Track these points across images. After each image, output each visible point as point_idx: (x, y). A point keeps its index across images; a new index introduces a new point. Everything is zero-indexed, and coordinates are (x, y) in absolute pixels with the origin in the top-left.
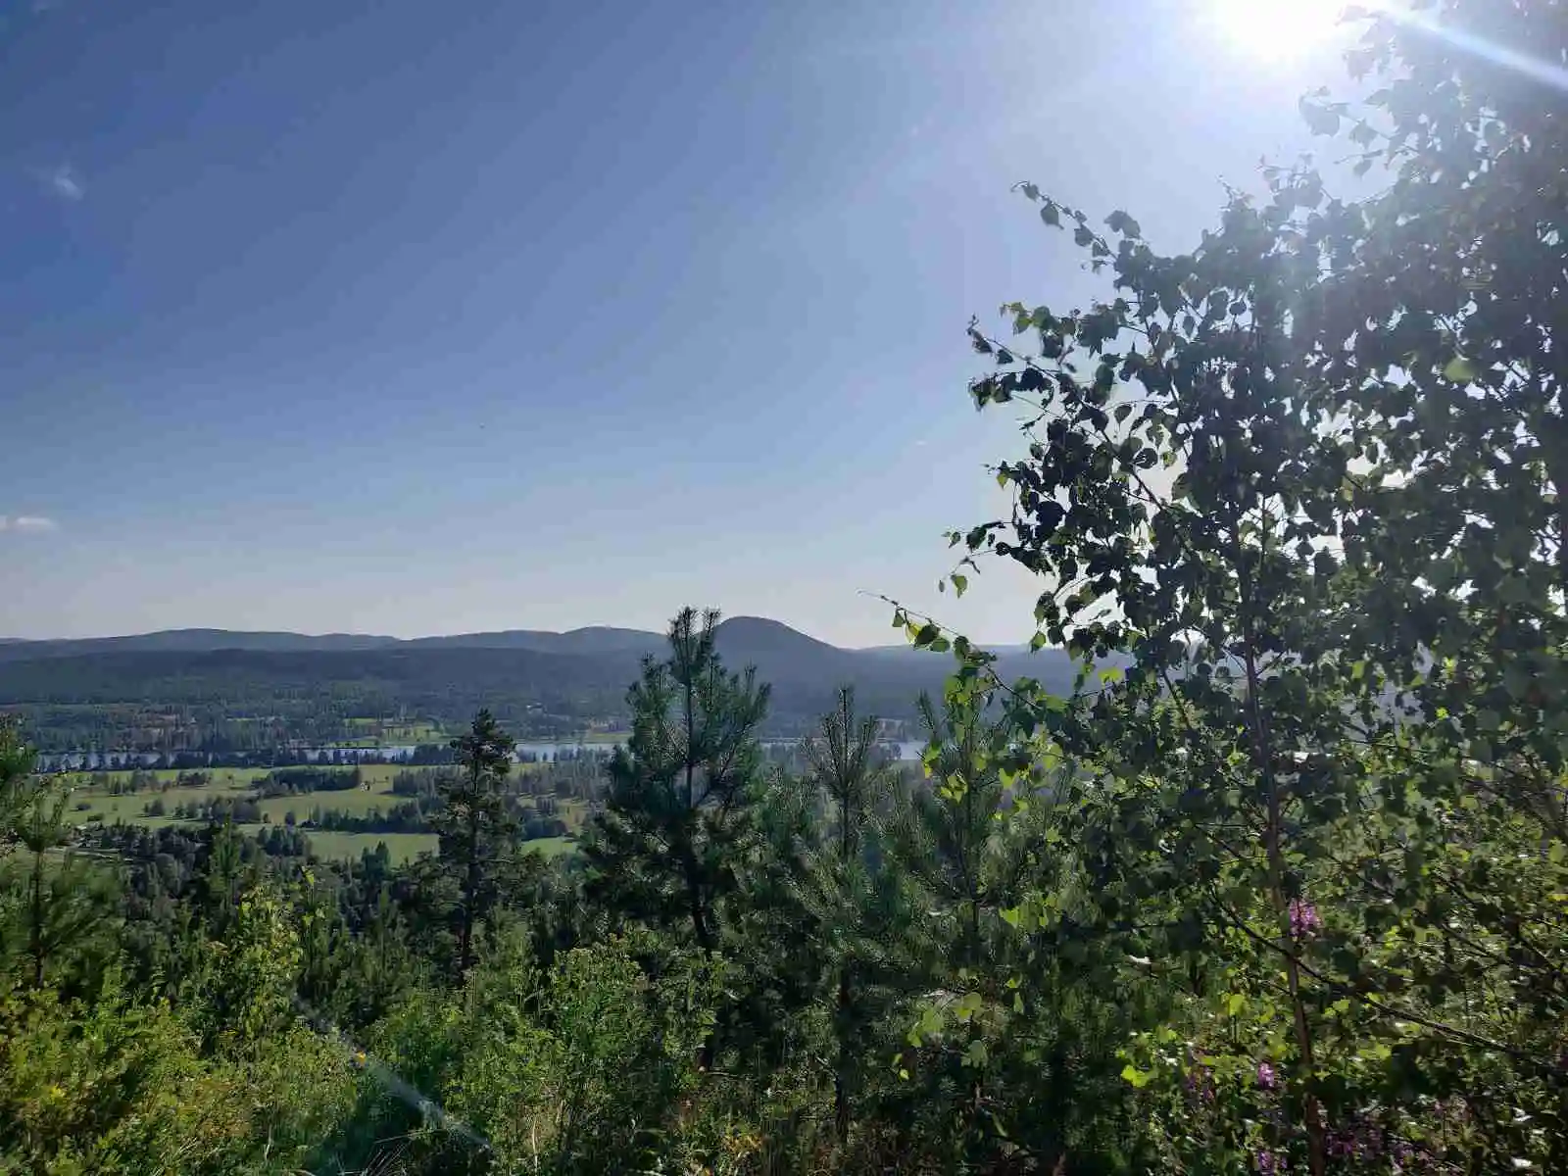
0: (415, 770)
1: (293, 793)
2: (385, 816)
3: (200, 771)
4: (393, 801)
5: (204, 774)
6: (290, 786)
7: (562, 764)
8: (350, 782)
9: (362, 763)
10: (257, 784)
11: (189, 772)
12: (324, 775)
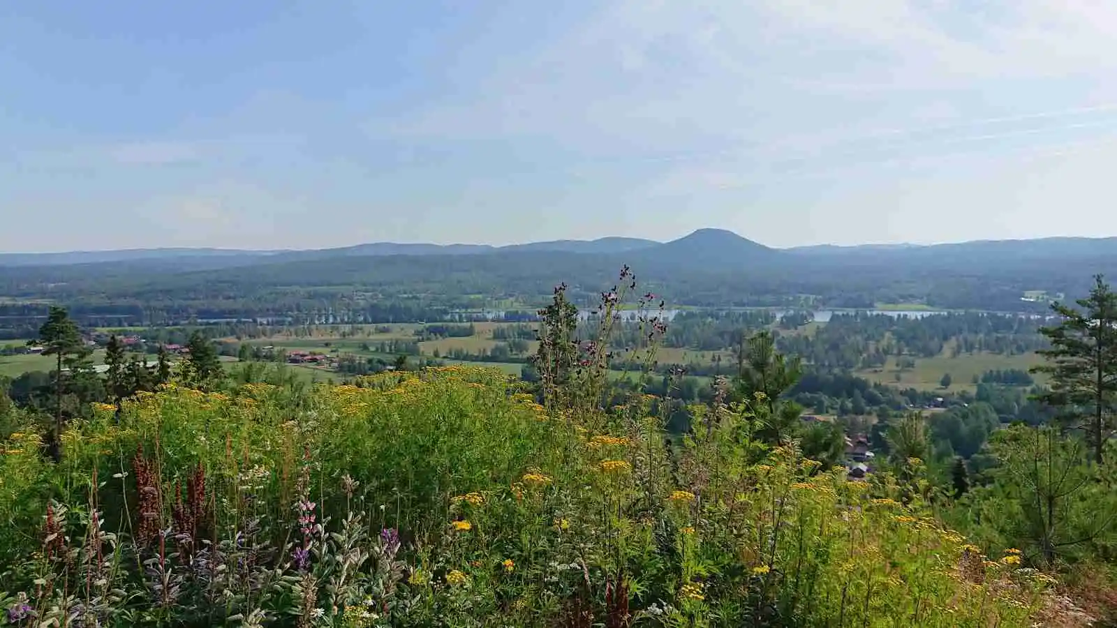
0: (505, 325)
1: (437, 339)
2: (489, 353)
3: (386, 325)
4: (493, 344)
5: (388, 326)
6: (435, 335)
7: (592, 322)
8: (469, 333)
9: (475, 321)
10: (418, 333)
11: (381, 326)
12: (453, 328)
